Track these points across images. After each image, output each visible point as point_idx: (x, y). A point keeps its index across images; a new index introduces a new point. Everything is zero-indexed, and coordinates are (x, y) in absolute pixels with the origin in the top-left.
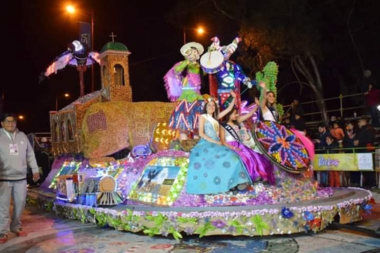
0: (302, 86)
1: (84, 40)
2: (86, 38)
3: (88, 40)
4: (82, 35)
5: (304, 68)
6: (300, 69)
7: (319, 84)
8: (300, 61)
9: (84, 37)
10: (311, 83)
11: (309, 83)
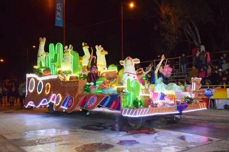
0: (190, 43)
1: (59, 8)
2: (60, 7)
3: (61, 8)
4: (57, 4)
5: (192, 32)
6: (189, 33)
7: (199, 42)
8: (189, 27)
9: (59, 6)
10: (195, 41)
11: (194, 42)
